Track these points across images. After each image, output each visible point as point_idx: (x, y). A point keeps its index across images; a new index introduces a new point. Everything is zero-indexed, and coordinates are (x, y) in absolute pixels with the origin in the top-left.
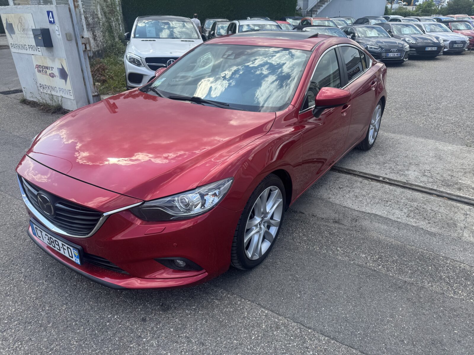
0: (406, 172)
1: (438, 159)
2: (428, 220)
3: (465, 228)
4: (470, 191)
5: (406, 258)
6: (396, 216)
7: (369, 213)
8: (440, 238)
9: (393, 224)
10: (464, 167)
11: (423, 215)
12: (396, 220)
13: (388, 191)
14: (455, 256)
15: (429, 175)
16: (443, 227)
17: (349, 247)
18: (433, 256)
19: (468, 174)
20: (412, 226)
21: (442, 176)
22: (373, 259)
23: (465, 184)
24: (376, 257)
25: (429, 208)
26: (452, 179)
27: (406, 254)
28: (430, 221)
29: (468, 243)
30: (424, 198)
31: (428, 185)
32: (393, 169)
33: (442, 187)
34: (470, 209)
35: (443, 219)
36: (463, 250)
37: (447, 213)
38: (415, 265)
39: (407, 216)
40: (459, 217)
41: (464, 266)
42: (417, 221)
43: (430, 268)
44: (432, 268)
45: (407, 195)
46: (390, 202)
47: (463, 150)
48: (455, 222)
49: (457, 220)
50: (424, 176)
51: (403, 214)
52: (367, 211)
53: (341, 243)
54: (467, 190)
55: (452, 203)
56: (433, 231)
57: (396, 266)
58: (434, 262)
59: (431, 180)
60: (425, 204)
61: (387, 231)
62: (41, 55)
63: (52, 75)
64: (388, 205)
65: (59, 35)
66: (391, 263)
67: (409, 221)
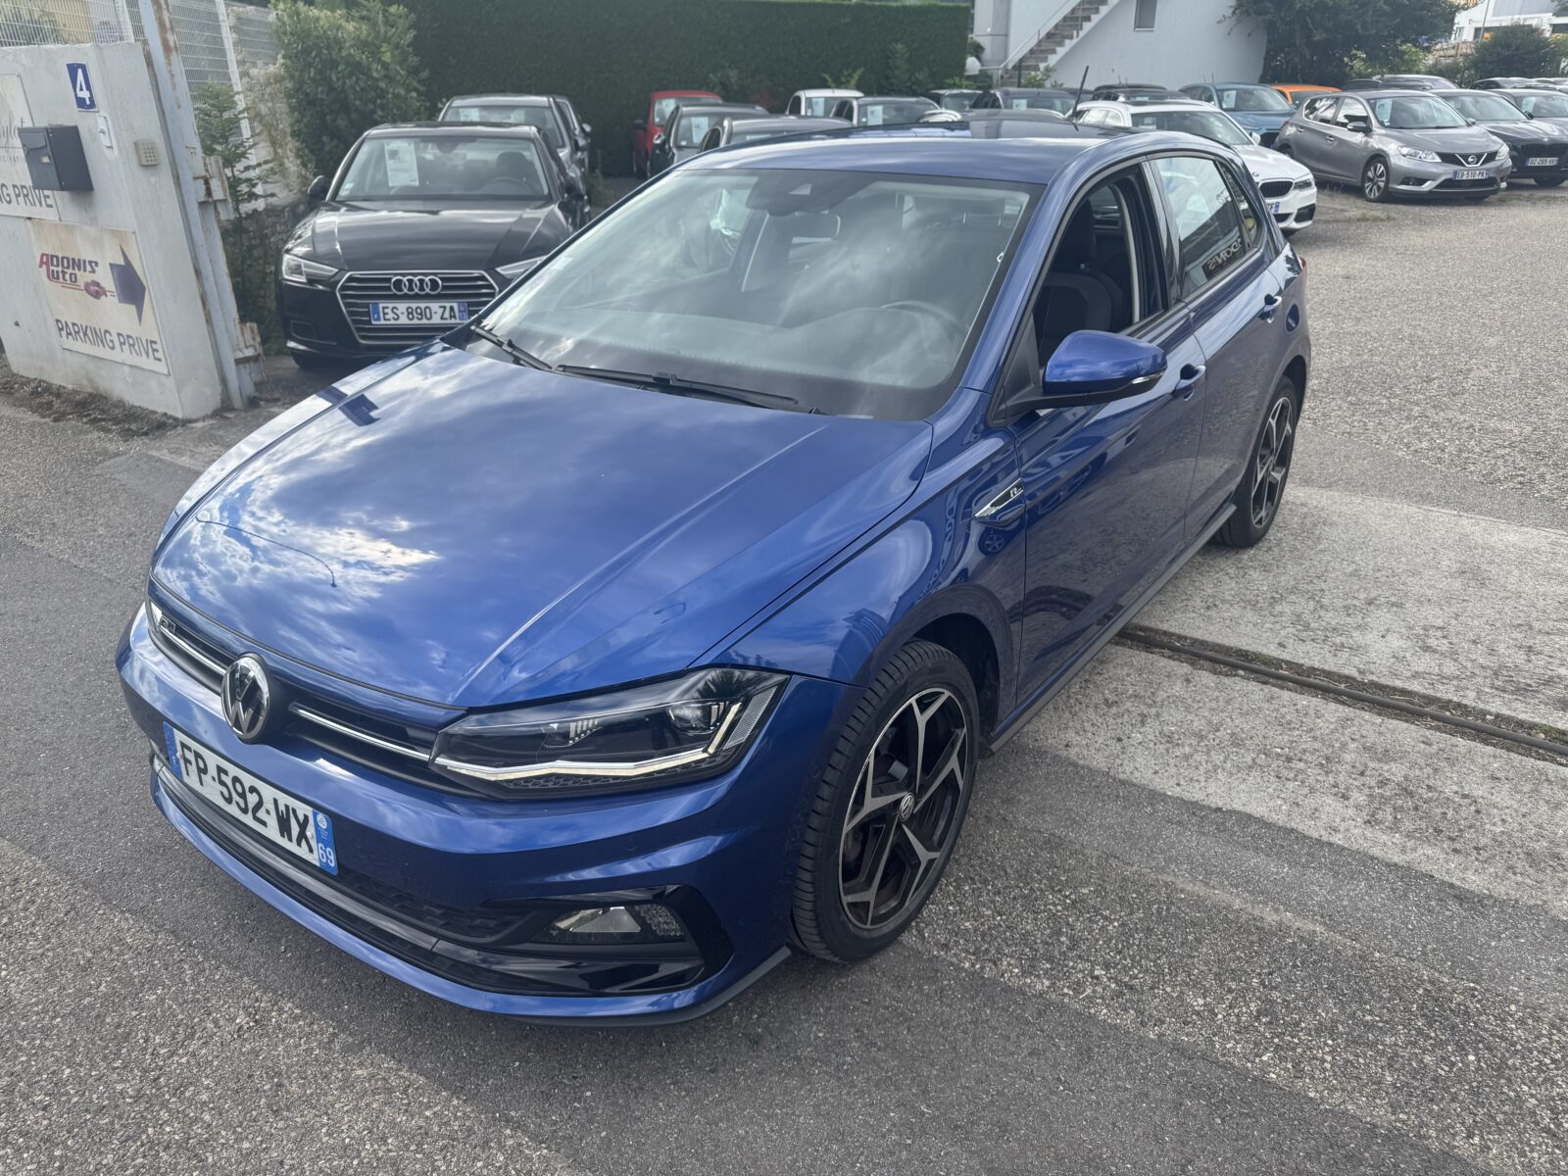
0: (1358, 637)
2: (1450, 838)
6: (1323, 822)
8: (1502, 917)
9: (1314, 855)
11: (1428, 815)
12: (1325, 839)
13: (1288, 717)
15: (1443, 646)
16: (1510, 867)
18: (1479, 1001)
20: (1388, 865)
22: (1237, 1016)
24: (1247, 1006)
25: (1449, 790)
26: (1529, 661)
28: (1458, 846)
30: (1430, 745)
31: (1441, 688)
32: (1307, 627)
33: (1494, 696)
35: (1510, 836)
38: (1410, 1043)
39: (1367, 822)
42: (1410, 844)
43: (1472, 1058)
44: (1479, 1061)
45: (1364, 733)
50: (1425, 651)
51: (1351, 812)
52: (1212, 802)
53: (1107, 943)
55: (1540, 764)
56: (1473, 887)
57: (1330, 1053)
58: (1484, 1030)
59: (1450, 668)
60: (1436, 770)
61: (1289, 887)
62: (57, 219)
63: (93, 288)
64: (1292, 775)
65: (111, 147)
66: (1310, 1035)
67: (1375, 843)
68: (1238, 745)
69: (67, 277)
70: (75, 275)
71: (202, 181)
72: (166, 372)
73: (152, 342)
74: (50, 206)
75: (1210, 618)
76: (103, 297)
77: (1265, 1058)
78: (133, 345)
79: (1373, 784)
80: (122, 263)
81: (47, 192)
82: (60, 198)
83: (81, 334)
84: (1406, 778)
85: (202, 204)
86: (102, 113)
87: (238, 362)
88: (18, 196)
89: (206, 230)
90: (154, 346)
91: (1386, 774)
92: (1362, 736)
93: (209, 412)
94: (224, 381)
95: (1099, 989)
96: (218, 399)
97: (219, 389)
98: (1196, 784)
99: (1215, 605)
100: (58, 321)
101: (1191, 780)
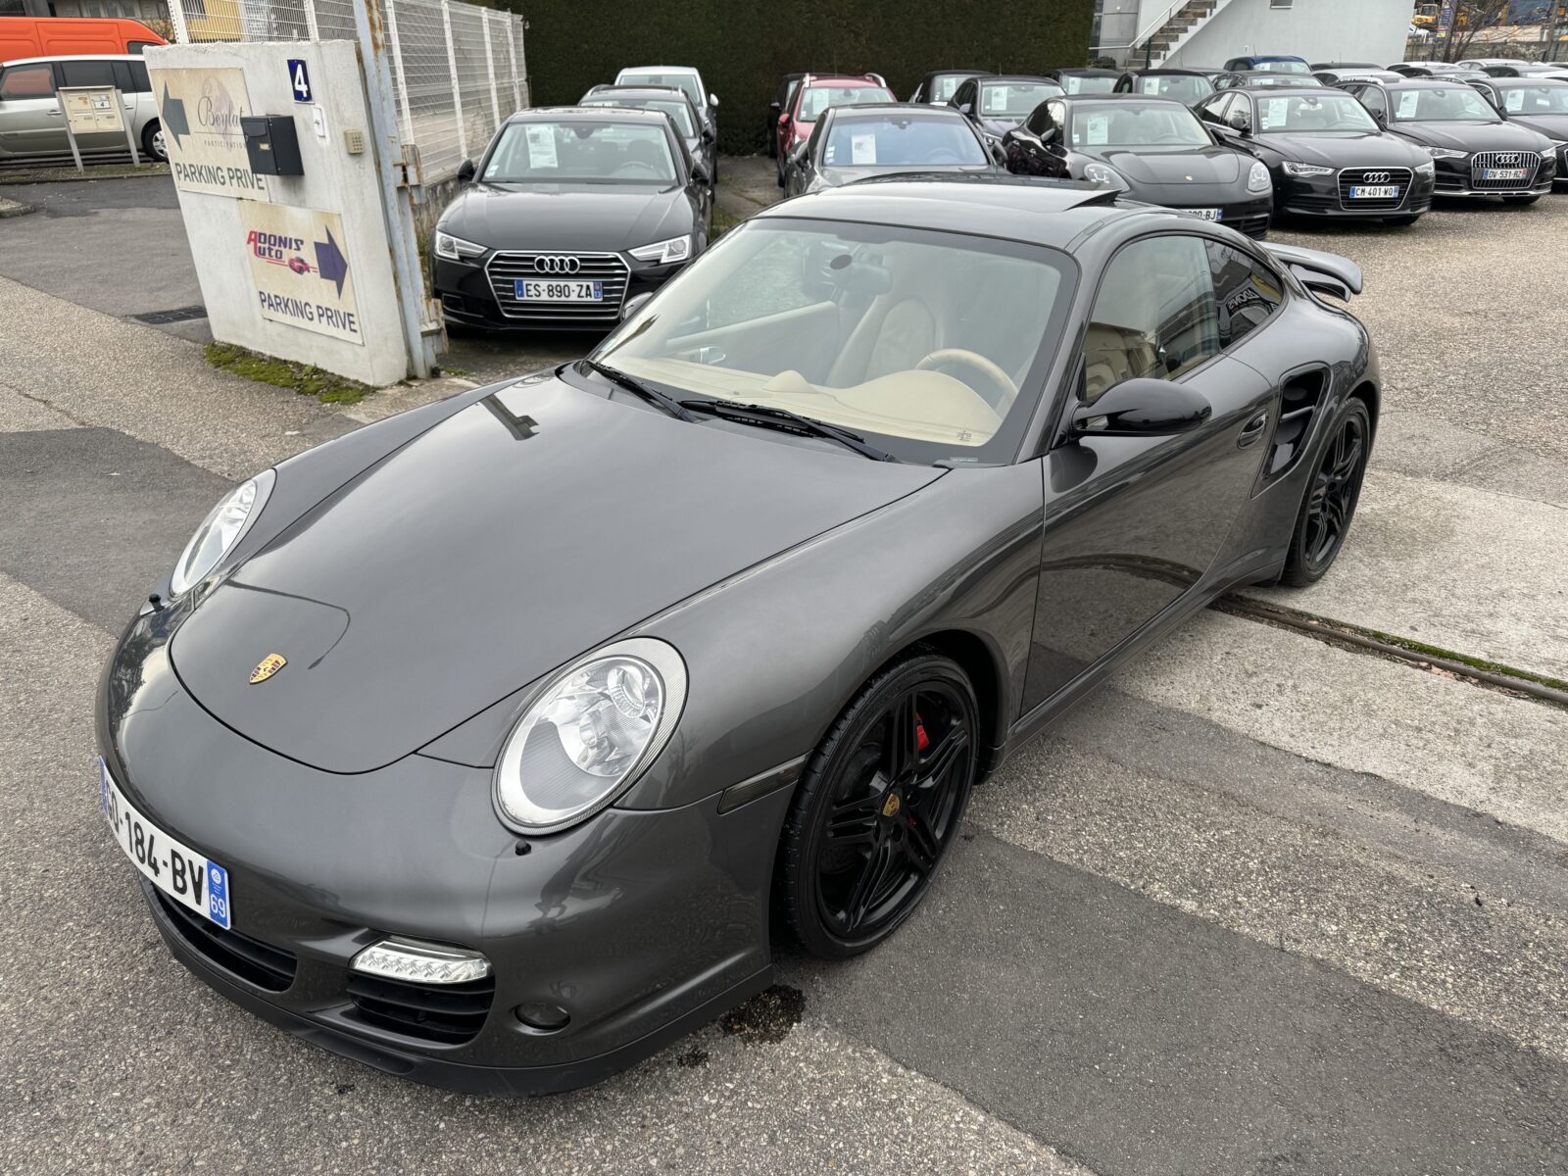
0: (1489, 625)
6: (1449, 786)
7: (1351, 771)
9: (1440, 815)
13: (1419, 693)
20: (1510, 827)
22: (1367, 942)
27: (1491, 931)
30: (1556, 723)
32: (1439, 612)
39: (1492, 788)
42: (1532, 809)
45: (1493, 711)
46: (1430, 731)
50: (1555, 640)
51: (1477, 779)
52: (1345, 764)
53: (1249, 876)
62: (268, 200)
63: (297, 264)
64: (1421, 744)
65: (324, 137)
66: (1434, 960)
67: (1500, 807)
68: (1370, 716)
69: (273, 253)
70: (281, 252)
71: (400, 168)
72: (360, 342)
73: (349, 315)
74: (262, 188)
75: (1344, 601)
76: (306, 273)
77: (1392, 976)
78: (331, 317)
79: (1499, 755)
80: (326, 241)
81: (259, 176)
82: (270, 181)
83: (283, 305)
84: (1531, 751)
85: (401, 189)
86: (318, 105)
87: (425, 335)
88: (231, 178)
89: (402, 213)
90: (351, 318)
91: (1513, 748)
92: (1490, 713)
93: (397, 381)
94: (409, 351)
95: (1241, 912)
96: (405, 368)
97: (405, 358)
98: (1330, 748)
99: (1350, 590)
100: (261, 293)
101: (1326, 744)
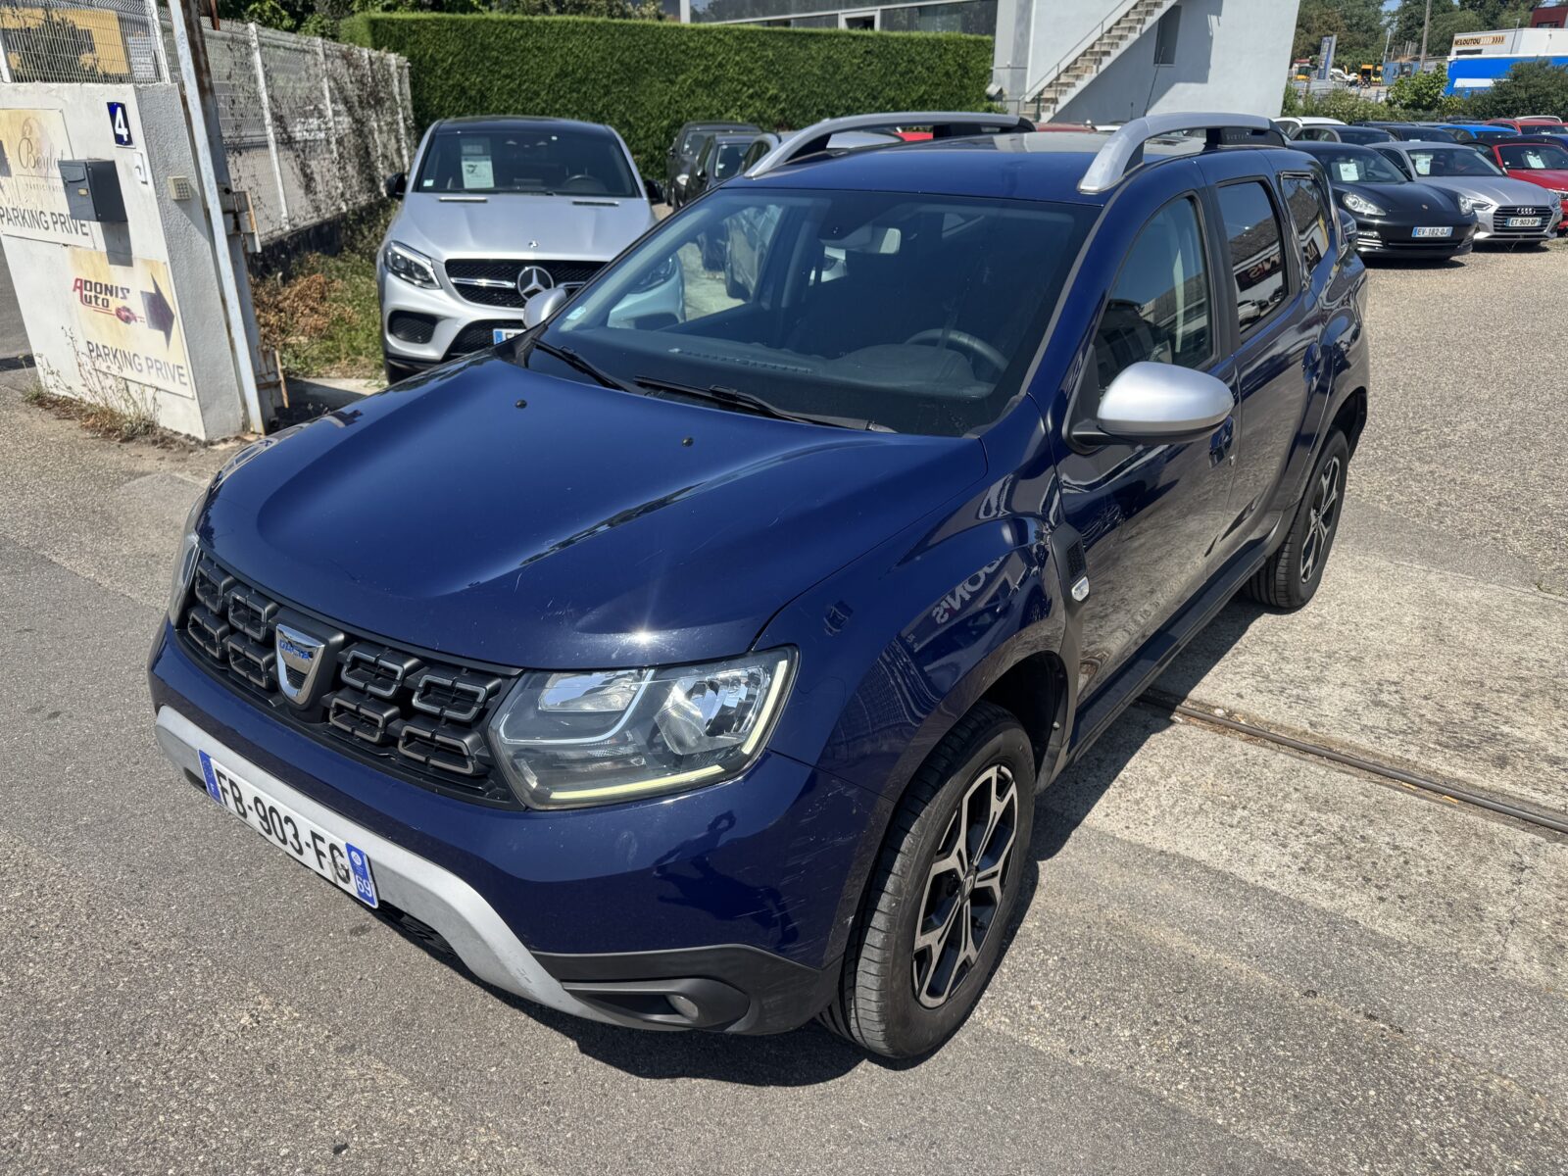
0: (1314, 691)
1: (1431, 639)
2: (1377, 886)
3: (1512, 922)
4: (1538, 770)
5: (1284, 1047)
6: (1261, 867)
7: (1162, 852)
8: (1418, 962)
9: (1247, 899)
10: (1525, 673)
11: (1359, 864)
12: (1260, 884)
13: (1238, 766)
14: (1469, 1044)
15: (1395, 701)
16: (1431, 916)
17: (1074, 996)
18: (1385, 1041)
19: (1536, 700)
20: (1316, 910)
21: (1441, 708)
22: (1159, 1047)
23: (1521, 740)
24: (1170, 1038)
25: (1383, 839)
26: (1475, 718)
27: (1287, 1030)
28: (1385, 894)
29: (1518, 988)
30: (1369, 797)
31: (1386, 742)
32: (1267, 677)
33: (1436, 751)
34: (1535, 845)
35: (1434, 887)
36: (1501, 1017)
37: (1450, 862)
38: (1317, 1078)
39: (1302, 869)
40: (1494, 877)
41: (1504, 1090)
42: (1339, 891)
43: (1372, 1093)
44: (1378, 1095)
45: (1308, 784)
46: (1244, 808)
47: (1525, 604)
48: (1478, 897)
49: (1485, 888)
50: (1377, 705)
51: (1287, 859)
52: (1158, 845)
53: (1046, 975)
54: (1527, 768)
55: (1471, 818)
56: (1394, 934)
57: (1242, 1084)
58: (1387, 1067)
59: (1399, 723)
60: (1371, 821)
61: (1222, 928)
62: (92, 246)
63: (123, 314)
64: (1235, 822)
65: (145, 183)
66: (1225, 1066)
67: (1307, 890)
68: (1186, 792)
69: (100, 302)
70: (108, 301)
71: (231, 216)
72: (190, 396)
73: (178, 367)
74: (86, 234)
76: (133, 322)
77: (1180, 1087)
78: (160, 369)
79: (1310, 832)
80: (153, 291)
81: (83, 222)
82: (95, 228)
83: (111, 356)
84: (1342, 828)
85: (232, 237)
86: (138, 150)
87: (261, 387)
88: (55, 223)
89: (235, 262)
90: (181, 371)
91: (1324, 824)
92: (1305, 787)
94: (245, 405)
95: (1034, 1018)
96: (241, 421)
97: (240, 413)
98: (1144, 827)
101: (1140, 823)
